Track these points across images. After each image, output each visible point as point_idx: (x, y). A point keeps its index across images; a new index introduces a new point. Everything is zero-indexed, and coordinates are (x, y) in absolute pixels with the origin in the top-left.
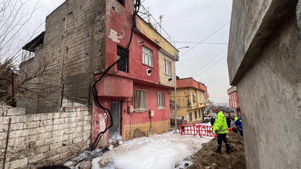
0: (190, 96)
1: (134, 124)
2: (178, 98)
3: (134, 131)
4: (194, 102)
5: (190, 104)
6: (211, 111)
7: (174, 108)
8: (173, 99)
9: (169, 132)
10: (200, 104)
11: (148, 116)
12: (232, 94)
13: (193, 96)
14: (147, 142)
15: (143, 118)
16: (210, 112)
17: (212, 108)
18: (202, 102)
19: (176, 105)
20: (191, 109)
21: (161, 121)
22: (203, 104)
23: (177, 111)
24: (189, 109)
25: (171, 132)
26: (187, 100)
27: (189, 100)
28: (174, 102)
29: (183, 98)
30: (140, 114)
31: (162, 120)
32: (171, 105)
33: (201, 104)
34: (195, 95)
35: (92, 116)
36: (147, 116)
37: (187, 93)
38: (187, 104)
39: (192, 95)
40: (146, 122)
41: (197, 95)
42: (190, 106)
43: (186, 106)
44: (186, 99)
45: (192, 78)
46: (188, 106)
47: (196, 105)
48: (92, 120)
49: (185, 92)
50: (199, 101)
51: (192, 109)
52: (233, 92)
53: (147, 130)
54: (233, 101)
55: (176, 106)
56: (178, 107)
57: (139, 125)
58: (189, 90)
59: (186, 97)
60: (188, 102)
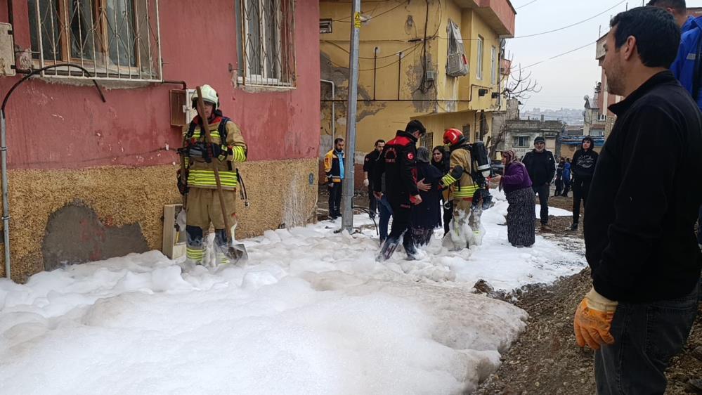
0: (435, 37)
1: (34, 172)
2: (369, 49)
3: (43, 218)
4: (451, 77)
5: (432, 83)
6: (508, 137)
7: (343, 103)
8: (339, 56)
9: (311, 226)
10: (476, 92)
11: (163, 122)
13: (452, 41)
14: (133, 293)
15: (121, 133)
16: (504, 142)
17: (515, 126)
18: (485, 85)
19: (354, 91)
21: (261, 163)
22: (488, 96)
23: (358, 120)
24: (425, 113)
25: (319, 223)
26: (418, 63)
27: (425, 63)
28: (346, 72)
29: (397, 48)
30: (92, 103)
31: (266, 158)
32: (326, 88)
33: (482, 93)
34: (458, 35)
36: (153, 121)
37: (419, 22)
38: (417, 83)
39: (443, 35)
40: (146, 164)
41: (467, 39)
42: (430, 95)
43: (407, 93)
44: (412, 58)
46: (417, 96)
47: (460, 93)
49: (410, 19)
50: (474, 79)
51: (439, 111)
53: (157, 211)
55: (354, 98)
56: (368, 101)
57: (88, 180)
58: (430, 7)
59: (413, 44)
60: (419, 75)
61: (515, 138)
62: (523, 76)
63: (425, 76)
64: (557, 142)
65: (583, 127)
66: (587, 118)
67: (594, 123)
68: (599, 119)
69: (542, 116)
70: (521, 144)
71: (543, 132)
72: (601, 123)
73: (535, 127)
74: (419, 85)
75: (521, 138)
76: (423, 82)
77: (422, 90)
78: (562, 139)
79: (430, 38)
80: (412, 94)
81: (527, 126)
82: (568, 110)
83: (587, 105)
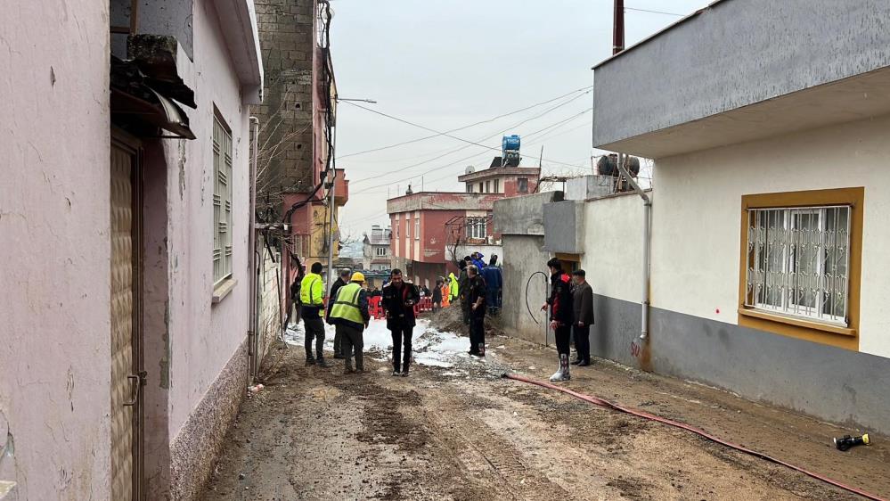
12: (408, 217)
42: (328, 254)
44: (318, 234)
52: (412, 212)
54: (408, 240)
59: (318, 226)
63: (326, 243)
65: (361, 261)
66: (367, 252)
67: (374, 257)
72: (380, 258)
74: (322, 249)
79: (328, 223)
83: (366, 241)
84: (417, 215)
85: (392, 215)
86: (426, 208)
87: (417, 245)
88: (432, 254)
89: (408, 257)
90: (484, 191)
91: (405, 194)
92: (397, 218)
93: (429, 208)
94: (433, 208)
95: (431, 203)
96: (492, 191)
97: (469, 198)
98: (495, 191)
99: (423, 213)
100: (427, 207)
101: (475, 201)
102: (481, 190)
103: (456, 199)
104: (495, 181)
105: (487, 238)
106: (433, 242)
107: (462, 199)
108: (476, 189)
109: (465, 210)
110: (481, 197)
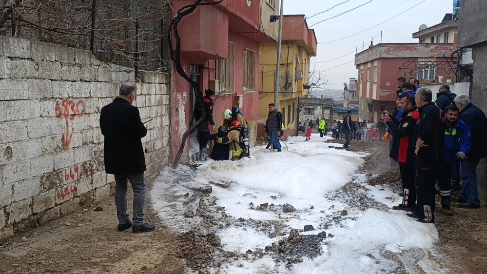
0: (292, 63)
5: (290, 84)
10: (304, 87)
12: (369, 66)
13: (297, 64)
17: (306, 101)
20: (290, 97)
24: (287, 98)
26: (284, 75)
27: (287, 75)
30: (222, 102)
35: (170, 97)
37: (285, 56)
39: (295, 62)
41: (302, 61)
42: (289, 90)
44: (281, 72)
45: (304, 15)
46: (283, 90)
48: (170, 105)
50: (304, 81)
52: (372, 61)
54: (368, 84)
58: (290, 49)
59: (282, 66)
60: (284, 80)
61: (306, 109)
62: (321, 77)
63: (287, 81)
64: (330, 111)
65: (343, 101)
66: (346, 96)
67: (350, 99)
68: (353, 97)
69: (322, 96)
70: (309, 113)
71: (323, 105)
72: (354, 100)
73: (318, 102)
74: (284, 85)
75: (310, 109)
76: (286, 84)
77: (285, 87)
78: (334, 110)
79: (289, 64)
80: (281, 90)
81: (313, 101)
82: (330, 89)
83: (346, 88)
84: (376, 64)
85: (358, 66)
86: (382, 56)
87: (375, 87)
88: (386, 94)
89: (368, 96)
90: (435, 42)
91: (368, 48)
92: (362, 67)
93: (386, 56)
94: (389, 57)
95: (388, 52)
96: (442, 41)
97: (421, 48)
98: (445, 41)
99: (380, 61)
100: (385, 56)
101: (427, 50)
102: (432, 41)
103: (409, 48)
104: (446, 33)
105: (437, 78)
106: (388, 84)
107: (415, 49)
108: (428, 41)
109: (417, 58)
110: (432, 47)
